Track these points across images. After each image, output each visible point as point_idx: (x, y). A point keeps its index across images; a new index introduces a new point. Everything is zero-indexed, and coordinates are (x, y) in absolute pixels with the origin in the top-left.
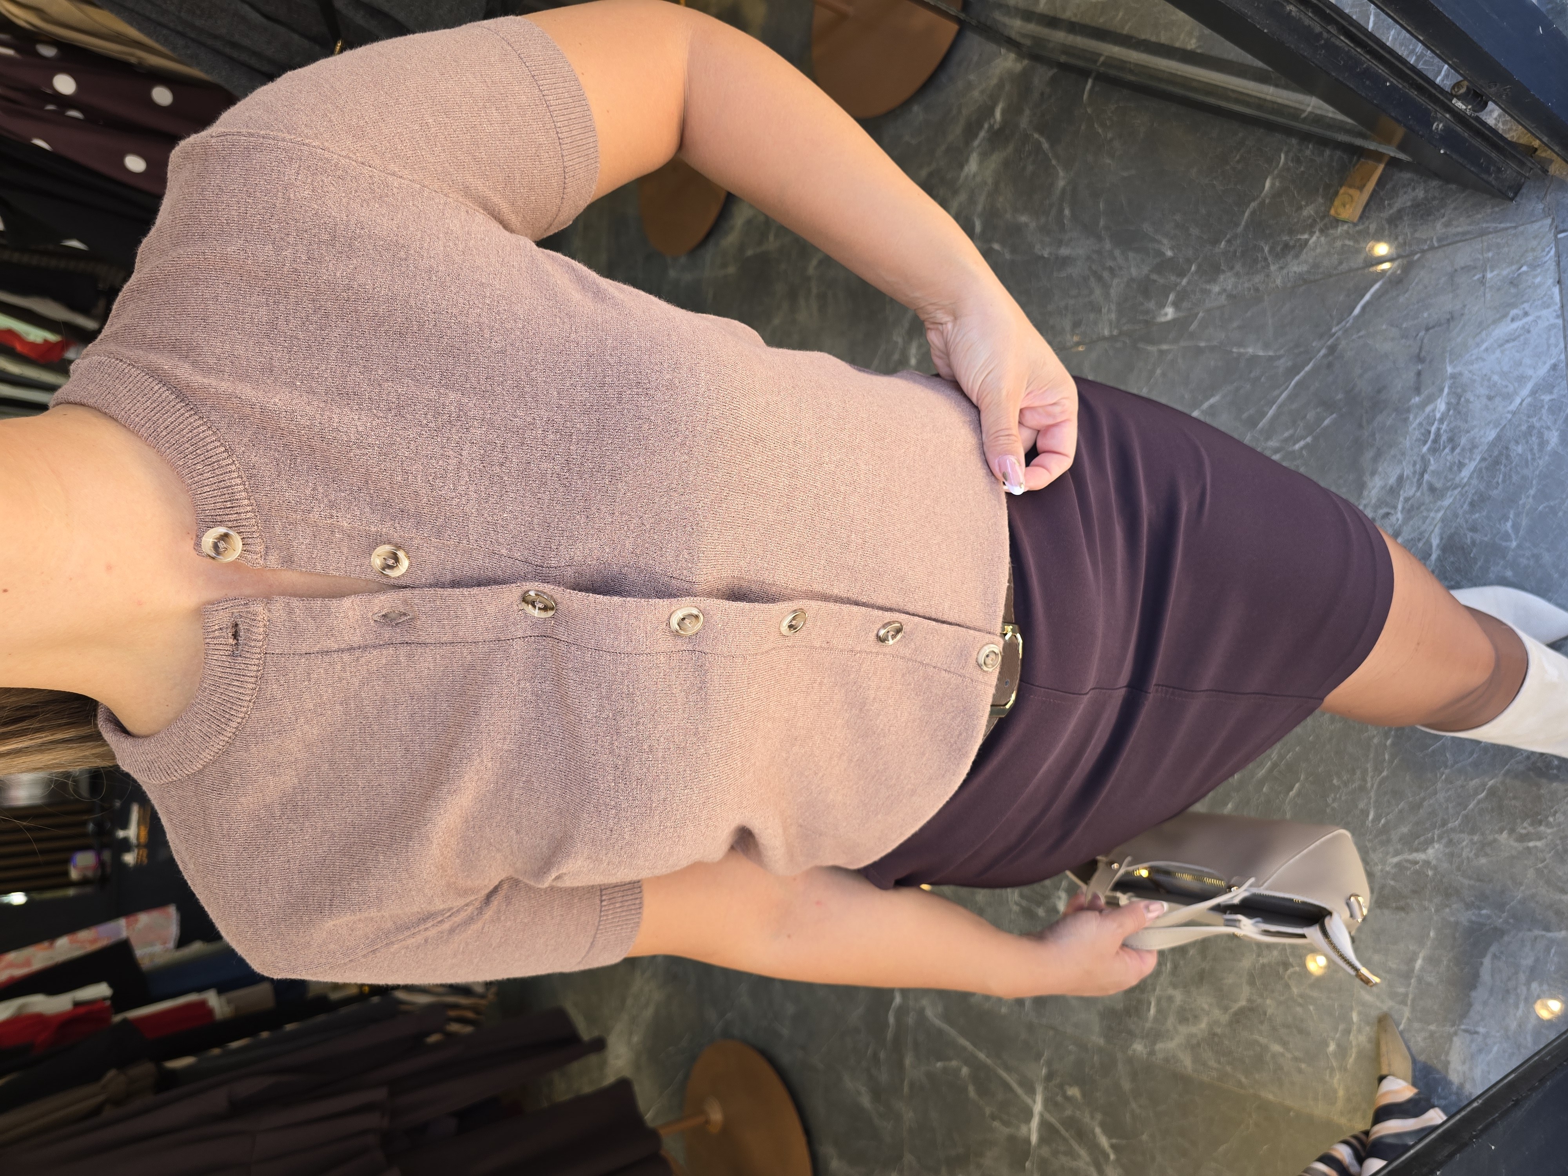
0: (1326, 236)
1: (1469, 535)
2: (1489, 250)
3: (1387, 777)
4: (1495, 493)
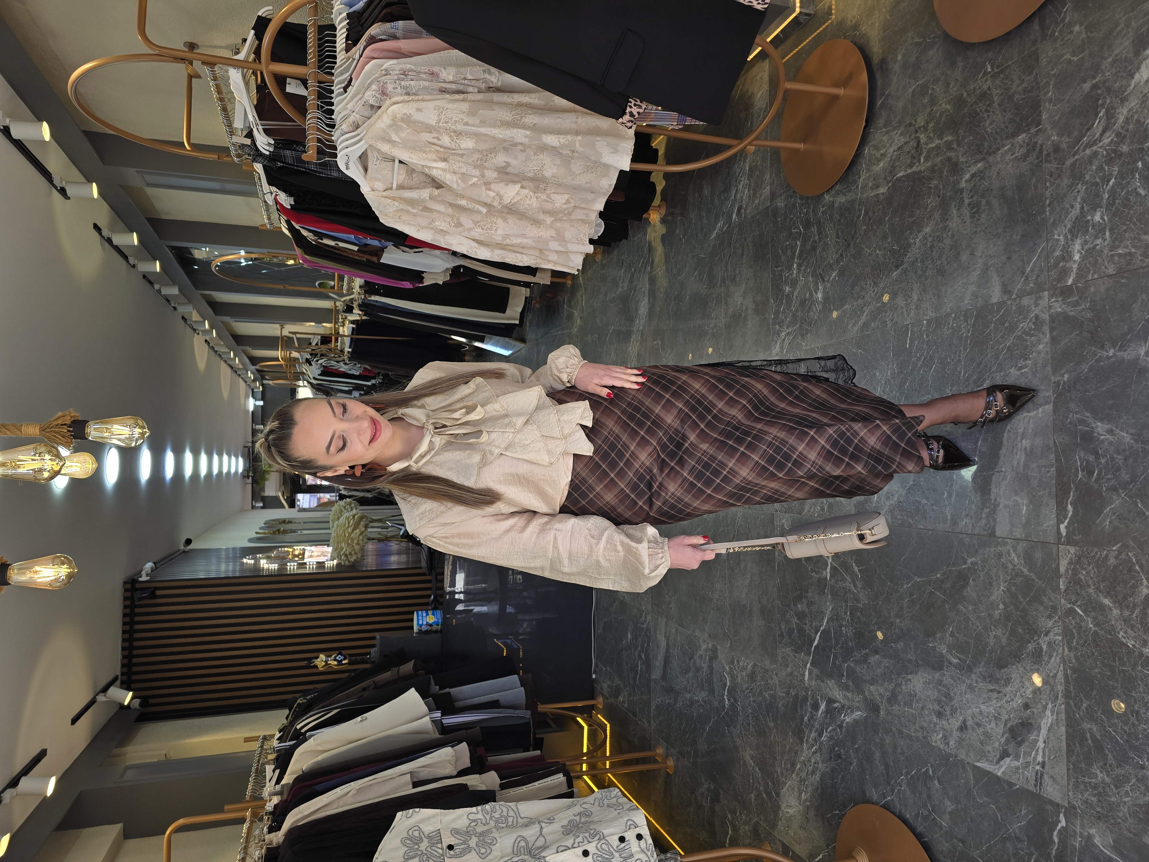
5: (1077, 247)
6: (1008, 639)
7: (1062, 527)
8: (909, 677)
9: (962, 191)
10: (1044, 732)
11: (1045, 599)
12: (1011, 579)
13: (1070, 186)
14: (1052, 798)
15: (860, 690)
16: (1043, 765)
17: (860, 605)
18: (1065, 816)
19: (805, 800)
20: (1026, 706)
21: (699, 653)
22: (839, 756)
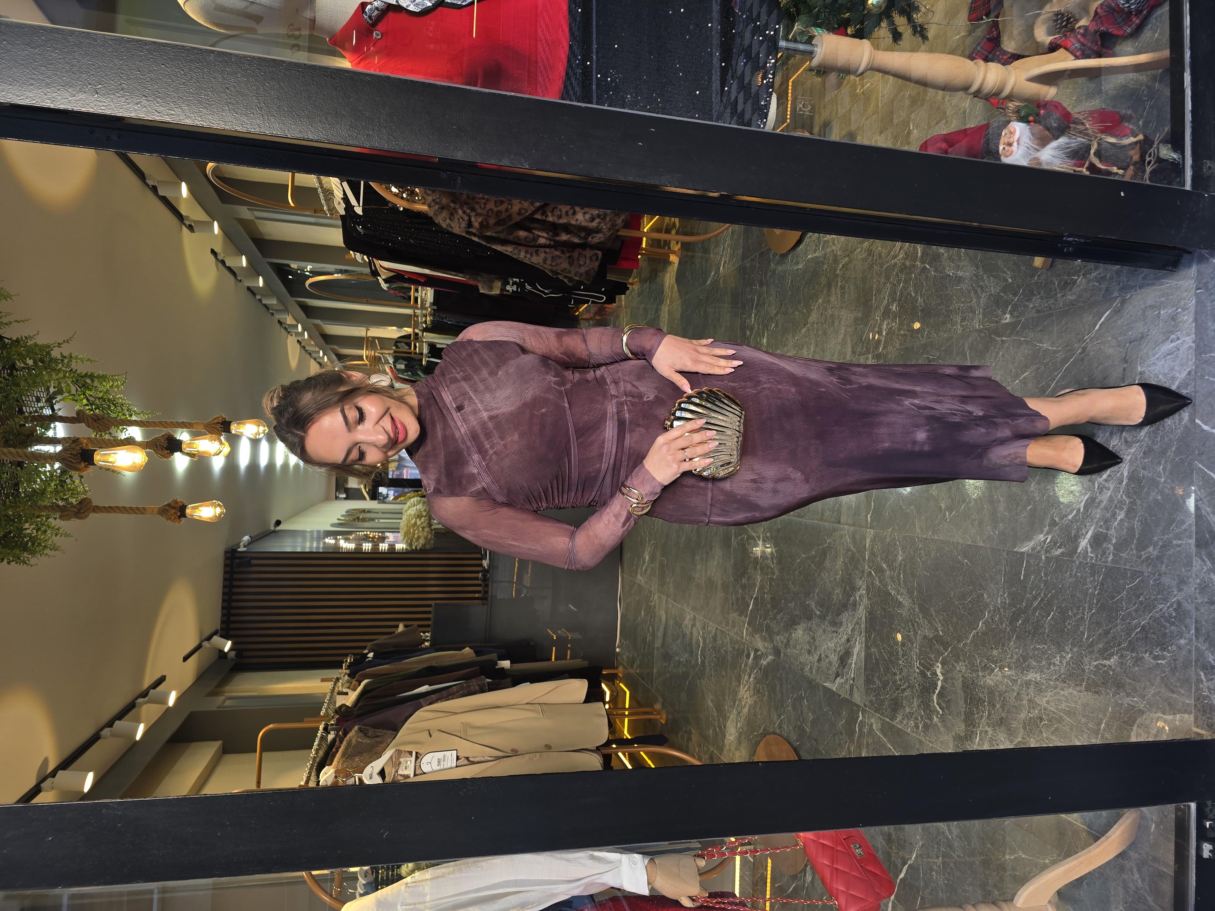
0: (1086, 278)
1: (1142, 471)
2: (1163, 296)
3: (1094, 613)
4: (1155, 447)
5: (885, 326)
6: (843, 595)
7: (869, 516)
8: (796, 627)
9: (837, 276)
10: (855, 657)
11: (859, 566)
12: (846, 553)
13: (885, 284)
14: (856, 702)
15: (772, 640)
16: (853, 679)
17: (775, 577)
18: (862, 713)
19: (740, 728)
20: (848, 640)
21: (686, 622)
22: (758, 691)
